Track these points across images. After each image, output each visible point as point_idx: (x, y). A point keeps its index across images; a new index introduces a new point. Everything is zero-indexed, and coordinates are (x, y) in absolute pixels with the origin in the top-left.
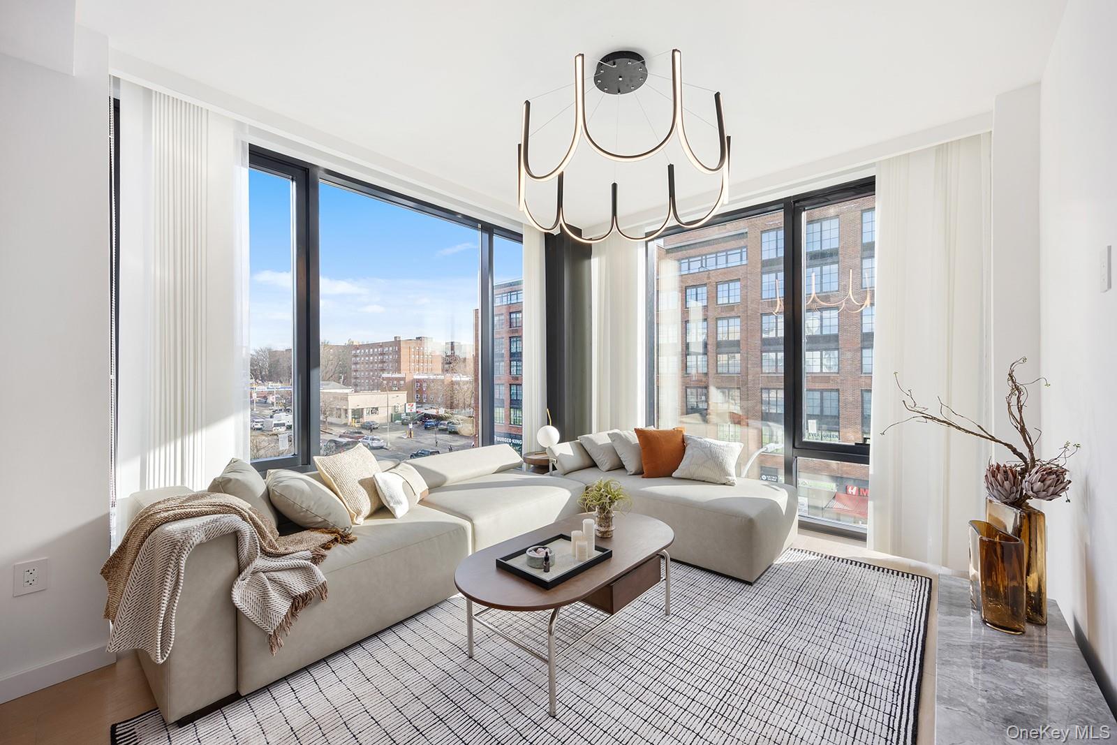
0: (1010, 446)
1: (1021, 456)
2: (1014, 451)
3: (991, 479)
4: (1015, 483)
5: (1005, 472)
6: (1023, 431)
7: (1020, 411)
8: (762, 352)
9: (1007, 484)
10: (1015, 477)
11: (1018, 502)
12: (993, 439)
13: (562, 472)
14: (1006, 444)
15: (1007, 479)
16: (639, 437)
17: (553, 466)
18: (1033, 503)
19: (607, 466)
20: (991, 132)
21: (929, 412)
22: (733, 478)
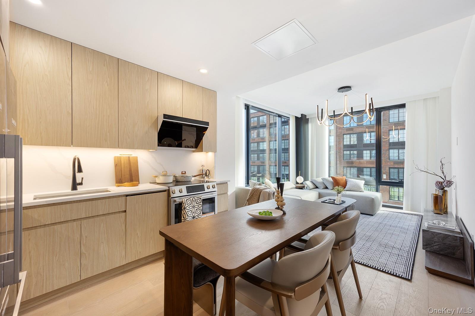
0: (440, 177)
1: (443, 179)
2: (441, 178)
3: (436, 184)
4: (442, 185)
5: (440, 182)
6: (443, 173)
7: (443, 169)
8: (343, 151)
9: (440, 185)
10: (441, 183)
11: (443, 189)
12: (437, 175)
13: (309, 189)
14: (440, 176)
15: (440, 184)
16: (332, 179)
17: (306, 187)
18: (446, 189)
19: (322, 187)
20: (439, 96)
21: (422, 170)
22: (363, 190)
